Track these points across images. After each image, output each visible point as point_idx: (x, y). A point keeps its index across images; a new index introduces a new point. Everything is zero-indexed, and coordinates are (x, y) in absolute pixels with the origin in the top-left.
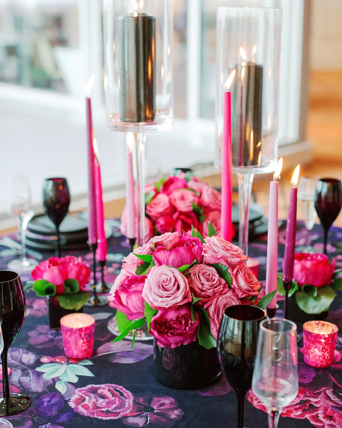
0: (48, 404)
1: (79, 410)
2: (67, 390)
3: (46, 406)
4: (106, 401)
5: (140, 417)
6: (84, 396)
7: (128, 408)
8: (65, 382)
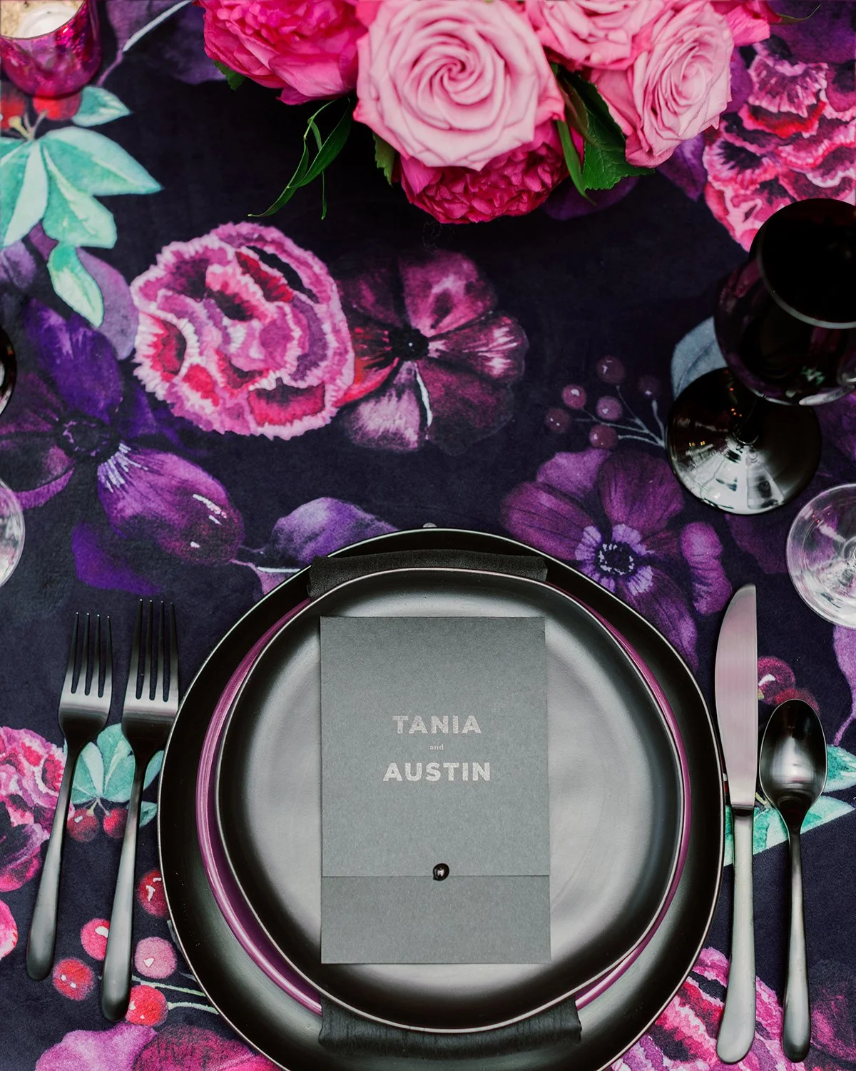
0: (74, 340)
1: (188, 405)
2: (103, 299)
3: (70, 352)
4: (257, 334)
5: (394, 393)
6: (171, 317)
7: (342, 354)
8: (76, 249)
